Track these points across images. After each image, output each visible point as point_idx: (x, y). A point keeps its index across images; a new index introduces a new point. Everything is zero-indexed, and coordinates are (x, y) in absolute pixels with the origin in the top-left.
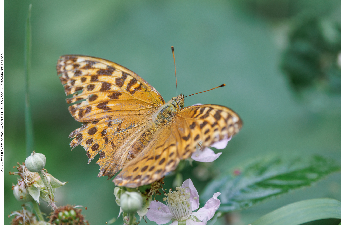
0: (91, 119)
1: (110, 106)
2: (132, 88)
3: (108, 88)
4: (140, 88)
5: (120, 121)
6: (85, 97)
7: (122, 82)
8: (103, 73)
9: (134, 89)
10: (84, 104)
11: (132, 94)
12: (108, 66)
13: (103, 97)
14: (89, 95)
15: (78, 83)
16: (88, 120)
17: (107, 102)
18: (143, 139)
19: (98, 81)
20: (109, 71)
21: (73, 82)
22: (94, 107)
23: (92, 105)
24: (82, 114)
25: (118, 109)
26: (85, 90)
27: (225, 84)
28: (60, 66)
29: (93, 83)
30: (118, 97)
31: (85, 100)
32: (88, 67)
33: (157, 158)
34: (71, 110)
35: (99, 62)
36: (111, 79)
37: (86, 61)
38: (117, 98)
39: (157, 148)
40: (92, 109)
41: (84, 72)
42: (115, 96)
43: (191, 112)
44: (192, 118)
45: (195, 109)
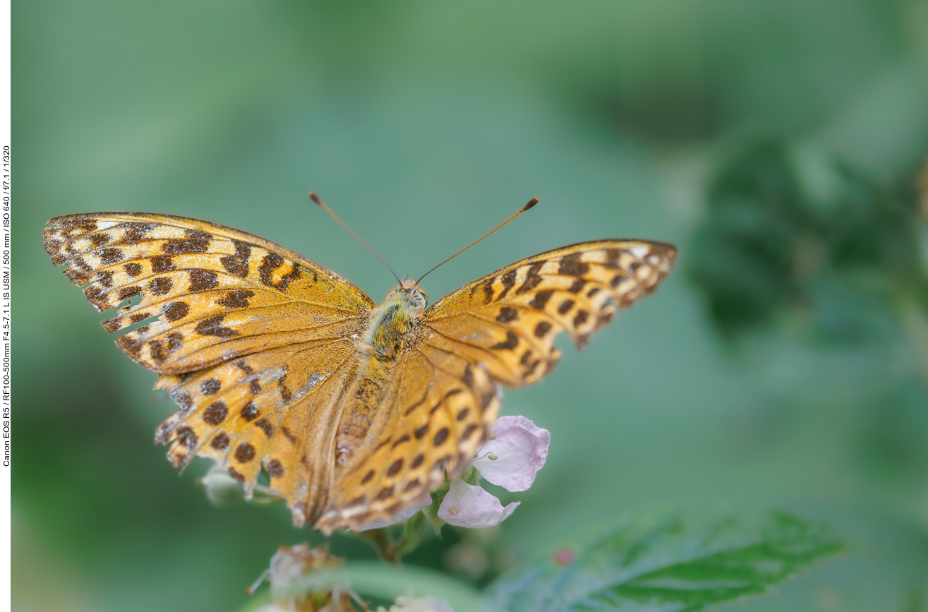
0: (191, 362)
1: (232, 326)
2: (277, 277)
3: (209, 283)
4: (295, 273)
5: (279, 373)
6: (154, 311)
7: (240, 264)
8: (180, 247)
9: (282, 278)
10: (159, 328)
11: (281, 290)
12: (188, 231)
13: (204, 305)
14: (163, 304)
15: (121, 279)
16: (184, 368)
17: (220, 317)
18: (366, 407)
19: (174, 269)
20: (197, 243)
21: (106, 278)
22: (188, 331)
23: (181, 328)
24: (161, 353)
25: (256, 331)
26: (148, 296)
27: (537, 198)
28: (57, 245)
29: (163, 275)
30: (246, 300)
31: (156, 319)
32: (134, 237)
33: (420, 433)
34: (126, 347)
35: (160, 224)
36: (209, 262)
37: (122, 225)
38: (245, 304)
39: (408, 412)
40: (186, 339)
41: (129, 252)
42: (237, 300)
43: (475, 295)
44: (491, 303)
45: (483, 286)
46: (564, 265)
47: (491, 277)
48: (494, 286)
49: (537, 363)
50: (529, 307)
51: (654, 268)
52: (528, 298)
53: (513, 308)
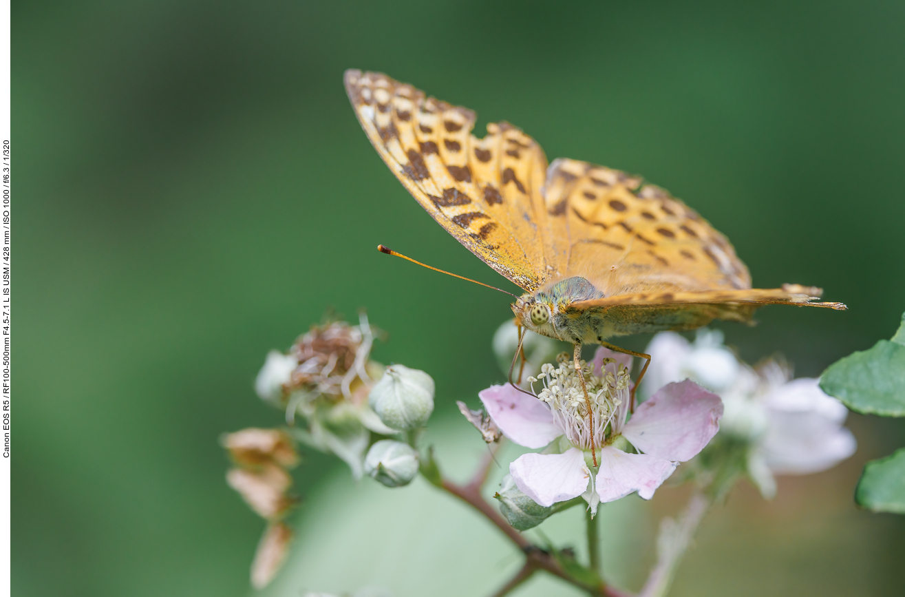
43: (495, 244)
44: (493, 220)
45: (483, 242)
46: (421, 176)
47: (472, 239)
48: (477, 232)
49: (511, 141)
50: (473, 180)
51: (373, 89)
52: (467, 188)
53: (484, 196)
